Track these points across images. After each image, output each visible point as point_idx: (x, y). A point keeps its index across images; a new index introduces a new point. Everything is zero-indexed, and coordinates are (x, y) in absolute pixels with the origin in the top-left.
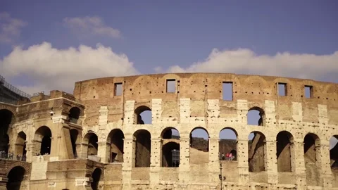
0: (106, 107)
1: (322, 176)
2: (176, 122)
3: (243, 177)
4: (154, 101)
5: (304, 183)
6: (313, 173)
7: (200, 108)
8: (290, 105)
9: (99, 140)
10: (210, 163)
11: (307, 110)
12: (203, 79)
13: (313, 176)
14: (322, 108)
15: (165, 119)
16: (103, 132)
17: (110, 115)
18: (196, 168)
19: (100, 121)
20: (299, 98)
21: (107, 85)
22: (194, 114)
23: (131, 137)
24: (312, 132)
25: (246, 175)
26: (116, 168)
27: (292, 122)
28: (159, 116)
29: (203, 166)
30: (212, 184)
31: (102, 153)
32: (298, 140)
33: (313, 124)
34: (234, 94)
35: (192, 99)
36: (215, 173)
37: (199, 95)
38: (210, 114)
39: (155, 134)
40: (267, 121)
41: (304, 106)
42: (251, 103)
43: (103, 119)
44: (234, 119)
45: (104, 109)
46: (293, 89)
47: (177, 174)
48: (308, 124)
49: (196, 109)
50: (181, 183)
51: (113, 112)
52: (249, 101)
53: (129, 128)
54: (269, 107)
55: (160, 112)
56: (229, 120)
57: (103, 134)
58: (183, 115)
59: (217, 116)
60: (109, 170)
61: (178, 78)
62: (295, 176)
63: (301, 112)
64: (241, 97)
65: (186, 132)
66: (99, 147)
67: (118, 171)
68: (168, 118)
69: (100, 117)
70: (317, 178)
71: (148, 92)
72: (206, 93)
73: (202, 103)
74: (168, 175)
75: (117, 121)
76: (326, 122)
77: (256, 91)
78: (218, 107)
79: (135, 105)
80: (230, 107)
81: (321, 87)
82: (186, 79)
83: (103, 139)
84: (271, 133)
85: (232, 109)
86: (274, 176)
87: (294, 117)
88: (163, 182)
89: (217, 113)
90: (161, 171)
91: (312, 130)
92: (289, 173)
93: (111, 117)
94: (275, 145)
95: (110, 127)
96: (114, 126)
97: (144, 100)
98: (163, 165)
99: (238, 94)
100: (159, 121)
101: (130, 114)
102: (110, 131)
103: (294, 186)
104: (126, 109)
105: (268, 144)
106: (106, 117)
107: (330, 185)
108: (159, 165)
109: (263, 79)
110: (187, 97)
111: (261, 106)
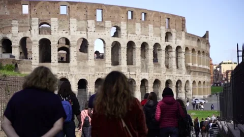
0: (17, 21)
1: (149, 67)
2: (68, 34)
3: (108, 69)
4: (52, 19)
5: (140, 71)
6: (145, 65)
7: (83, 26)
8: (134, 25)
9: (13, 44)
10: (89, 61)
11: (143, 28)
12: (85, 7)
13: (145, 67)
14: (151, 27)
15: (60, 32)
16: (16, 38)
17: (20, 27)
18: (81, 64)
19: (13, 31)
20: (139, 21)
21: (16, 5)
22: (79, 29)
23: (37, 43)
24: (145, 41)
25: (110, 68)
26: (27, 63)
27: (135, 35)
28: (57, 30)
29: (85, 62)
30: (91, 73)
31: (16, 52)
32: (138, 46)
33: (145, 37)
34: (104, 17)
35: (78, 19)
36: (93, 67)
37: (82, 17)
38: (89, 30)
39: (54, 41)
40: (122, 34)
41: (142, 25)
42: (113, 23)
43: (15, 30)
44: (103, 33)
45: (15, 22)
46: (137, 15)
47: (69, 68)
48: (143, 36)
49: (81, 26)
50: (72, 73)
51: (22, 25)
52: (112, 22)
53: (35, 37)
54: (123, 26)
55: (57, 27)
56: (100, 34)
57: (16, 40)
58: (72, 30)
59: (93, 31)
60: (22, 64)
61: (68, 5)
62: (135, 68)
63: (140, 29)
64: (108, 19)
65: (74, 41)
66: (13, 49)
67: (29, 65)
68: (62, 31)
69: (12, 28)
70: (146, 68)
71: (48, 12)
72: (87, 17)
73: (84, 22)
74: (63, 68)
75: (26, 31)
76: (152, 35)
77: (116, 16)
78: (94, 26)
79: (39, 21)
80: (101, 25)
81: (151, 13)
82: (73, 6)
83: (16, 43)
84: (123, 41)
85: (102, 27)
86: (125, 68)
87: (137, 32)
88: (60, 72)
89: (93, 29)
90: (59, 66)
91: (145, 40)
92: (133, 66)
93: (21, 28)
94: (126, 49)
95: (21, 36)
96: (24, 34)
97: (45, 18)
98: (59, 62)
99: (106, 17)
100: (56, 33)
101: (35, 27)
102: (21, 38)
103: (135, 73)
104: (33, 24)
105: (122, 49)
106: (17, 28)
107: (152, 72)
108: (57, 61)
109: (120, 8)
110: (74, 18)
111: (119, 26)
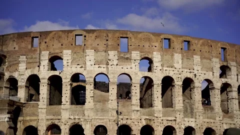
0: (25, 57)
1: (195, 111)
2: (83, 69)
3: (136, 112)
4: (65, 51)
5: (182, 116)
6: (189, 108)
7: (103, 58)
8: (173, 55)
9: (19, 84)
10: (110, 101)
11: (185, 60)
12: (105, 35)
13: (189, 110)
14: (197, 58)
15: (74, 66)
16: (22, 77)
17: (28, 63)
18: (99, 106)
19: (20, 68)
20: (179, 50)
21: (25, 38)
22: (98, 63)
23: (46, 81)
24: (189, 77)
25: (138, 111)
26: (33, 106)
27: (173, 69)
28: (69, 64)
29: (104, 104)
30: (111, 118)
31: (22, 94)
32: (178, 83)
33: (189, 71)
34: (130, 47)
35: (96, 50)
36: (113, 109)
37: (102, 47)
38: (110, 63)
39: (66, 78)
40: (155, 68)
41: (183, 56)
42: (143, 54)
43: (22, 67)
44: (129, 67)
45: (23, 58)
46: (175, 43)
47: (84, 111)
48: (186, 70)
49: (99, 59)
50: (86, 118)
51: (31, 61)
52: (141, 52)
53: (44, 73)
54: (157, 57)
55: (70, 61)
56: (125, 67)
57: (22, 79)
58: (88, 63)
59: (115, 64)
60: (27, 108)
61: (84, 33)
62: (175, 111)
63: (180, 62)
64: (135, 49)
65: (91, 77)
66: (19, 90)
67: (35, 109)
68: (76, 66)
69: (20, 65)
70: (192, 112)
71: (60, 44)
72: (107, 46)
73: (103, 53)
74: (76, 111)
75: (34, 68)
76: (199, 69)
77: (147, 45)
78: (116, 57)
79: (49, 55)
80: (126, 57)
81: (196, 42)
82: (91, 35)
83: (22, 82)
84: (157, 78)
85: (127, 59)
86: (160, 111)
87: (176, 65)
88: (72, 117)
89: (115, 62)
90: (71, 108)
91: (191, 76)
92: (171, 109)
93: (29, 65)
94: (161, 87)
95: (28, 73)
96: (31, 72)
97: (57, 51)
98: (72, 103)
99: (132, 47)
100: (69, 68)
101: (45, 62)
102: (28, 76)
103: (174, 119)
104: (42, 58)
105: (155, 86)
106: (25, 64)
107: (201, 117)
108: (69, 103)
109: (151, 35)
110: (92, 49)
111: (150, 57)
